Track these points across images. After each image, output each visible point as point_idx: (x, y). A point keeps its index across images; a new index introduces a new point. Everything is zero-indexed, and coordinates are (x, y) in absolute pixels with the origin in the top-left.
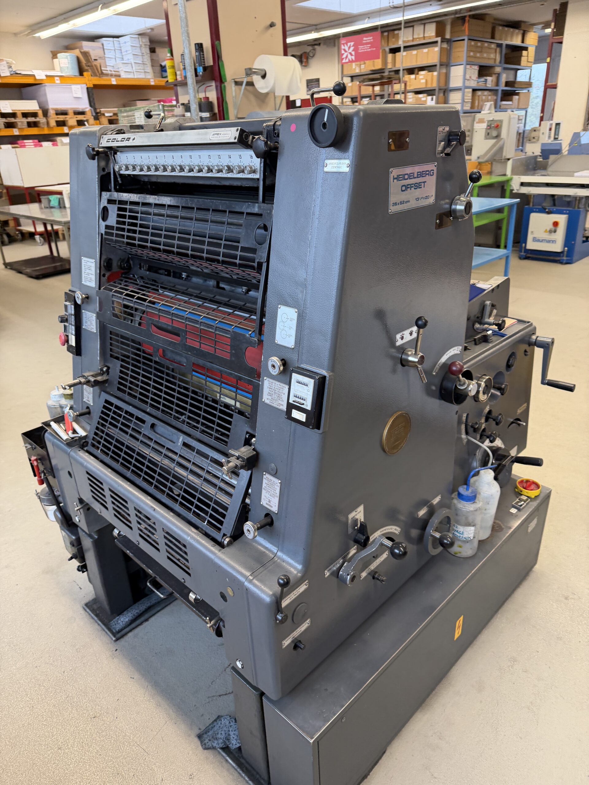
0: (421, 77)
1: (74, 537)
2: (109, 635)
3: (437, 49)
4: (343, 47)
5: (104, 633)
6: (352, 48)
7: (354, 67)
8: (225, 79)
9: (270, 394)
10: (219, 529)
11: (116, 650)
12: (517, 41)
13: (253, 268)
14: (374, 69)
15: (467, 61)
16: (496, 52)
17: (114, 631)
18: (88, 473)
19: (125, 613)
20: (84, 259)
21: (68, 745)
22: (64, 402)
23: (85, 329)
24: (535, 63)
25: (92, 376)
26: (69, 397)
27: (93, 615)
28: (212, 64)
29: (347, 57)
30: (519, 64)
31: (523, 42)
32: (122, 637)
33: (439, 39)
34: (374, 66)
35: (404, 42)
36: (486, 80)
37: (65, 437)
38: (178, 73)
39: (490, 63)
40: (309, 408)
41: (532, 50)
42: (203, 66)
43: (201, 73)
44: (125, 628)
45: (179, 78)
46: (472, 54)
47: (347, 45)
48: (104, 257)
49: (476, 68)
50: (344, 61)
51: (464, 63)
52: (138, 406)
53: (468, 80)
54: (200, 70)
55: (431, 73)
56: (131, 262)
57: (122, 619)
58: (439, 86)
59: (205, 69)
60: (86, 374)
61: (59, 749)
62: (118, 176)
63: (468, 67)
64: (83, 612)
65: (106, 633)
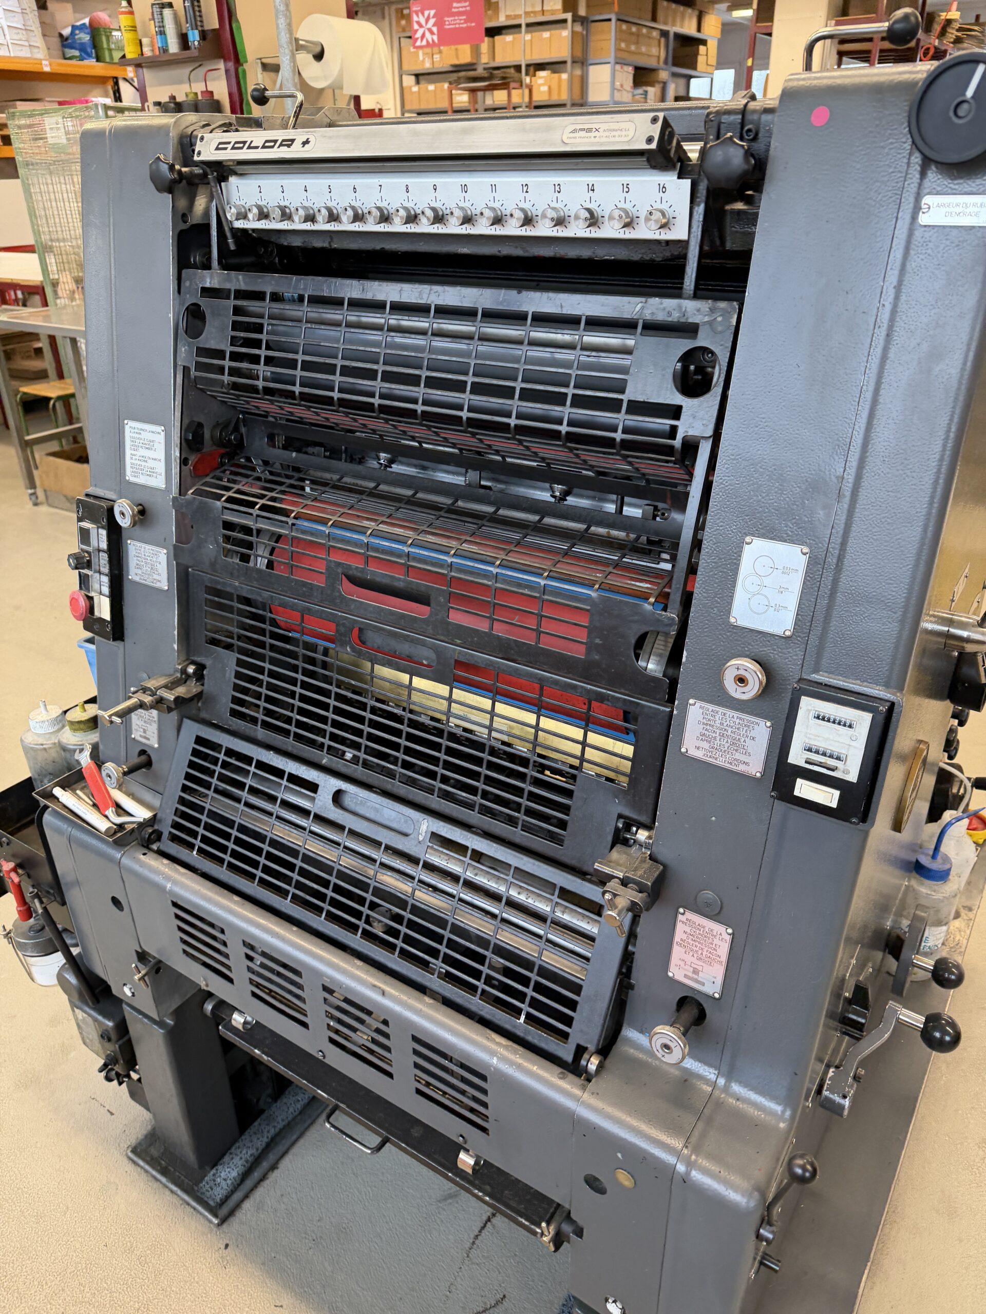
0: (540, 81)
1: (110, 1024)
2: (201, 1214)
3: (566, 33)
4: (415, 18)
5: (188, 1209)
6: (432, 21)
7: (421, 58)
8: (245, 57)
9: (703, 737)
10: (562, 1035)
11: (227, 1246)
12: (689, 28)
14: (457, 62)
15: (616, 57)
16: (659, 45)
17: (212, 1203)
18: (175, 905)
19: (226, 1158)
20: (131, 426)
22: (70, 738)
23: (131, 581)
24: (717, 69)
25: (166, 687)
26: (82, 726)
27: (154, 1173)
28: (217, 26)
29: (423, 36)
30: (695, 68)
31: (699, 30)
32: (231, 1213)
33: (569, 16)
34: (457, 57)
35: (508, 17)
36: (646, 92)
37: (103, 825)
38: (145, 41)
39: (650, 63)
40: (852, 776)
41: (713, 44)
42: (200, 29)
43: (196, 43)
44: (232, 1192)
45: (147, 51)
46: (623, 45)
47: (423, 14)
48: (186, 421)
49: (630, 69)
50: (418, 43)
51: (612, 60)
52: (295, 752)
53: (619, 90)
54: (194, 37)
55: (556, 75)
56: (243, 430)
57: (223, 1174)
58: (572, 99)
59: (204, 35)
60: (151, 684)
62: (228, 234)
63: (618, 67)
64: (130, 1167)
65: (195, 1209)
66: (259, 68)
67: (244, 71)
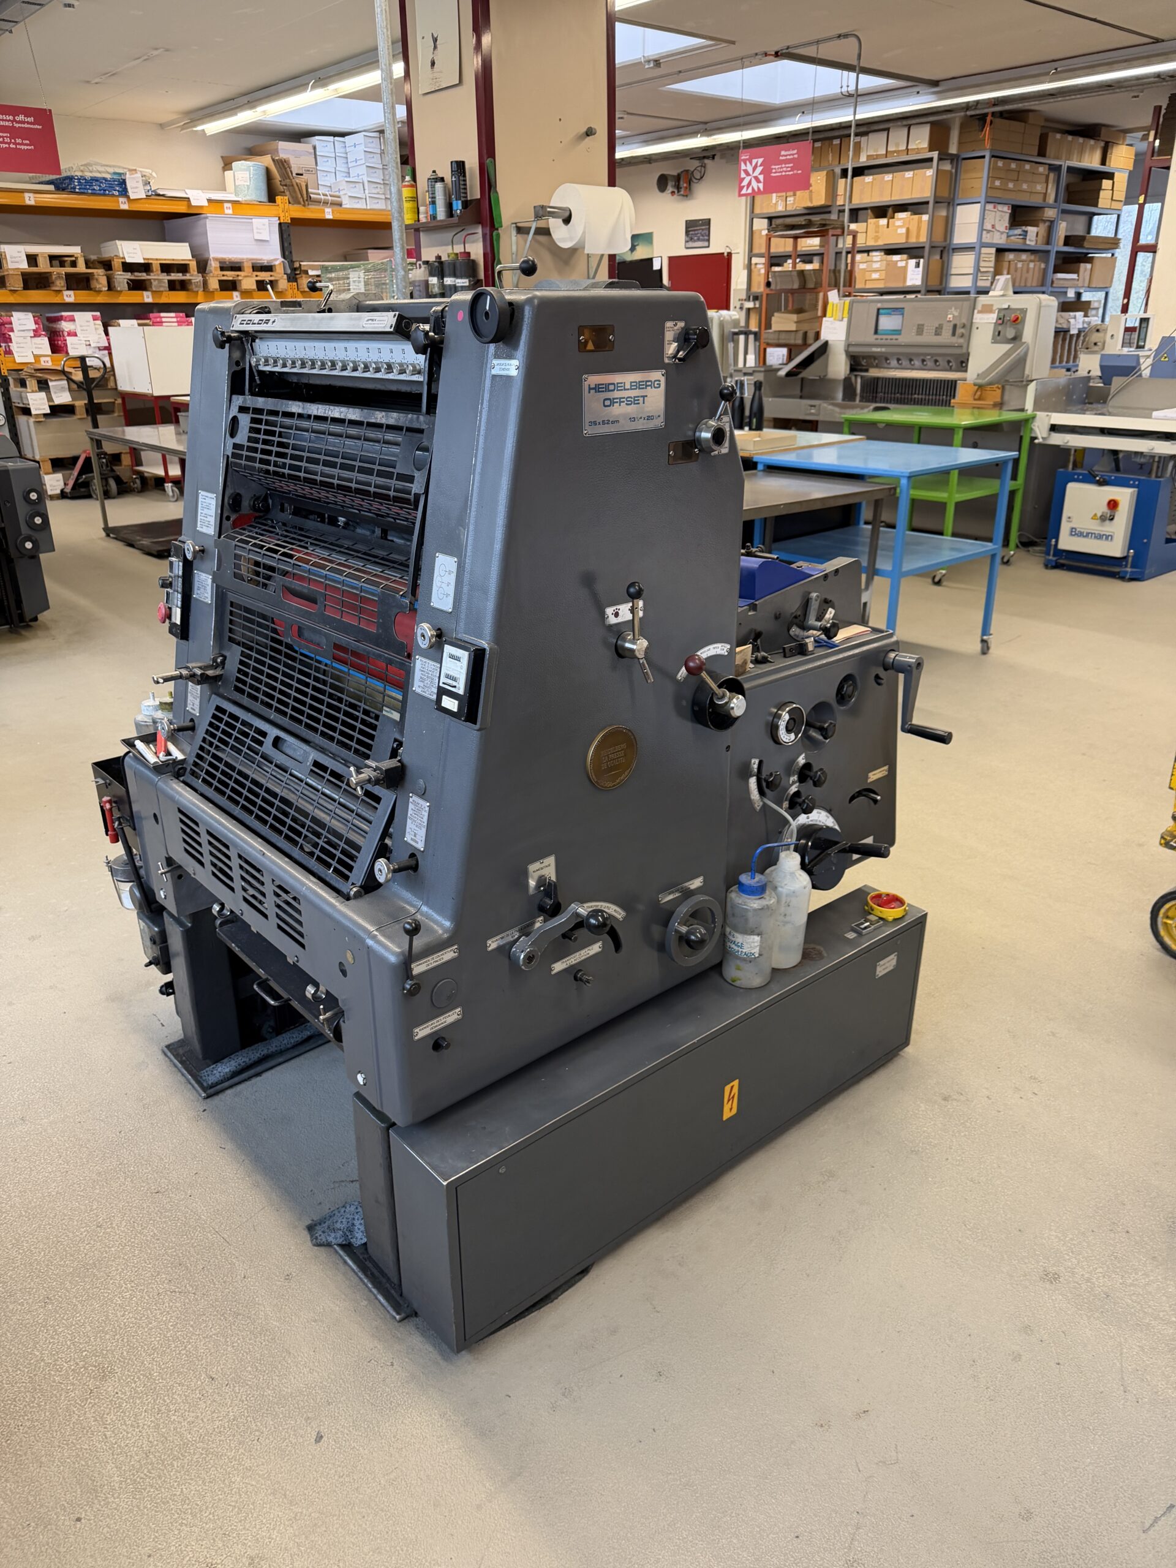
0: (898, 223)
1: (156, 929)
2: (197, 1091)
3: (930, 173)
4: (743, 167)
5: (189, 1086)
6: (759, 169)
7: (774, 201)
8: (501, 222)
9: (422, 680)
10: (346, 878)
11: (204, 1110)
12: (1092, 161)
13: (407, 501)
14: (810, 205)
15: (987, 196)
16: (1047, 182)
17: (205, 1084)
18: (180, 811)
20: (202, 493)
21: (111, 1224)
22: (159, 714)
23: (196, 599)
24: (1125, 204)
25: (200, 668)
26: (167, 707)
27: (176, 1061)
28: (479, 197)
29: (749, 184)
30: (1096, 205)
31: (1103, 162)
32: (217, 1093)
33: (935, 155)
34: (811, 200)
35: (868, 157)
36: (1026, 232)
37: (152, 759)
38: (422, 209)
39: (1035, 201)
40: (461, 692)
41: (1121, 180)
42: (463, 199)
43: (459, 212)
44: (222, 1082)
45: (423, 218)
46: (997, 183)
47: (751, 163)
48: (229, 492)
49: (1007, 210)
50: (744, 191)
51: (983, 201)
52: (260, 712)
53: (988, 231)
54: (458, 206)
55: (916, 217)
56: (270, 501)
57: (219, 1069)
58: (931, 242)
59: (466, 204)
60: (190, 665)
61: (100, 1227)
62: (256, 374)
63: (990, 207)
64: (161, 1057)
65: (193, 1087)
66: (514, 233)
67: (498, 235)
